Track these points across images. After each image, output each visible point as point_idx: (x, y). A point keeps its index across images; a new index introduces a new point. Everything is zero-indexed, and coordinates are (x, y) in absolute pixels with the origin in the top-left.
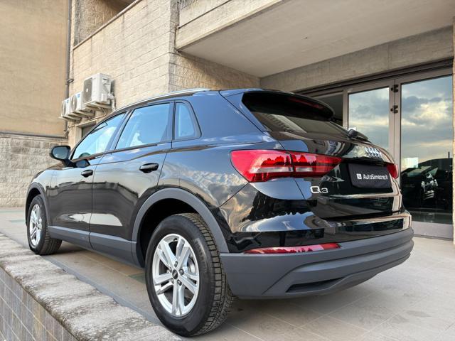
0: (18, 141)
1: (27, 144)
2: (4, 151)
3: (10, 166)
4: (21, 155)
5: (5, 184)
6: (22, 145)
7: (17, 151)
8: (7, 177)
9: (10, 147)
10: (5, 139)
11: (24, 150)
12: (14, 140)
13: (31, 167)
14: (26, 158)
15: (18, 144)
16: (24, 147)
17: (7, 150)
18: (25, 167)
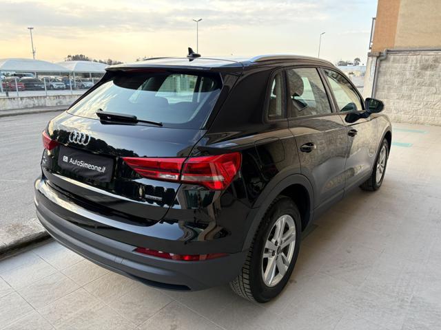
0: (427, 57)
1: (436, 61)
2: (413, 68)
3: (416, 84)
4: (428, 73)
5: (409, 101)
6: (430, 62)
7: (425, 68)
8: (413, 94)
9: (418, 65)
10: (415, 57)
11: (432, 67)
12: (424, 57)
13: (437, 85)
14: (433, 76)
15: (427, 61)
16: (433, 64)
17: (416, 68)
18: (431, 85)
